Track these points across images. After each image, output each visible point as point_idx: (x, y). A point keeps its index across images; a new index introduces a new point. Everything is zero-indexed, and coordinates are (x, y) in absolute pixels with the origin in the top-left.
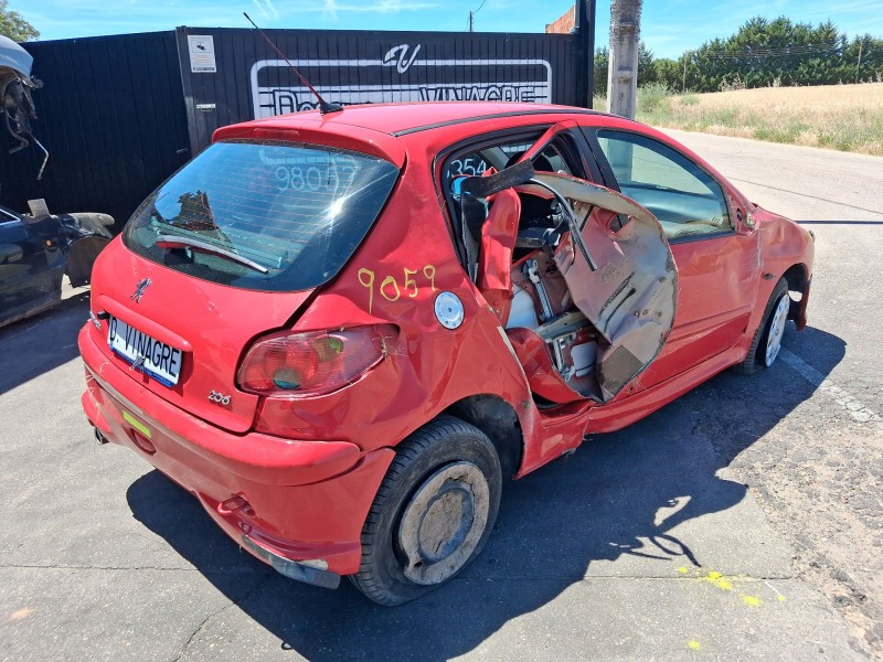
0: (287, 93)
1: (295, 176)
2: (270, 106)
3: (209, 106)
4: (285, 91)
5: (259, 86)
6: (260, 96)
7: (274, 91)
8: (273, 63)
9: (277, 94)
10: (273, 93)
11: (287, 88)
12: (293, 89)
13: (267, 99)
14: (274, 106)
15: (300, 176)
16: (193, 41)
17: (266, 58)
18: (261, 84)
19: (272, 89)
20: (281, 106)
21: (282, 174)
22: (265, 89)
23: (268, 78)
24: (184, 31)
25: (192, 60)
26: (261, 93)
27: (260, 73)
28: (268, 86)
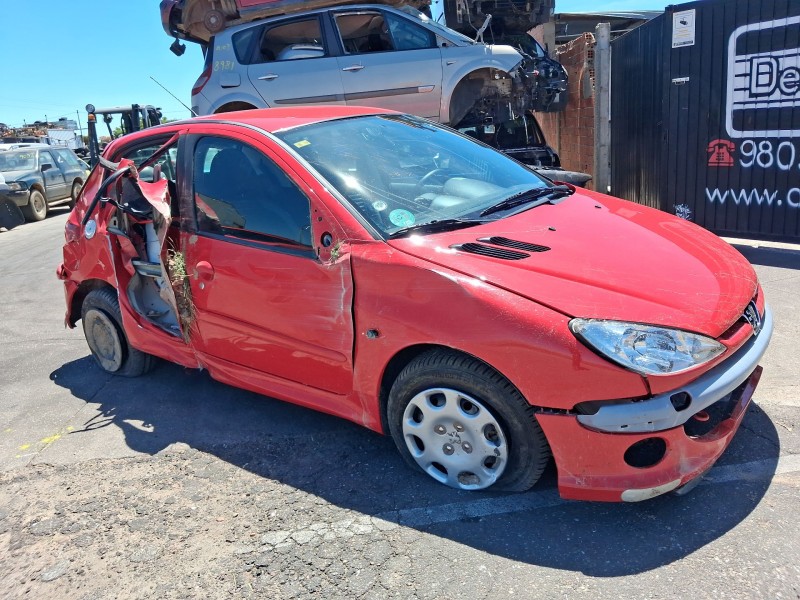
0: (768, 60)
1: (762, 151)
2: (745, 75)
3: (683, 79)
4: (765, 57)
5: (737, 54)
6: (735, 65)
7: (752, 59)
8: (754, 27)
9: (755, 61)
10: (751, 60)
11: (768, 54)
12: (775, 53)
13: (744, 68)
14: (750, 75)
15: (769, 151)
16: (677, 17)
17: (748, 22)
18: (738, 52)
19: (749, 56)
20: (758, 74)
21: (748, 148)
22: (743, 57)
23: (747, 45)
24: (671, 9)
25: (674, 36)
26: (737, 62)
27: (739, 40)
28: (746, 53)
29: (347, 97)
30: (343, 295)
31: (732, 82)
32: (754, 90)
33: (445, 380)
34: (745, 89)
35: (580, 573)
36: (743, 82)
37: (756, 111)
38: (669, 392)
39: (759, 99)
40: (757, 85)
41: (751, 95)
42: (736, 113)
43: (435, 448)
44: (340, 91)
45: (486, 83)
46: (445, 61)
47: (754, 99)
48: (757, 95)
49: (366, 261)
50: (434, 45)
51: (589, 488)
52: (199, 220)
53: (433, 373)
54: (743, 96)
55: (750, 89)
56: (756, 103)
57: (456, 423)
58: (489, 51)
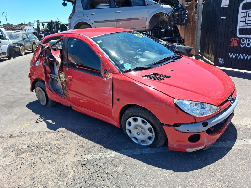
1: (248, 42)
2: (244, 17)
3: (224, 18)
6: (241, 13)
7: (247, 11)
9: (248, 12)
10: (247, 12)
13: (244, 14)
14: (246, 17)
15: (250, 42)
18: (243, 9)
19: (246, 11)
20: (249, 16)
21: (243, 41)
22: (244, 11)
23: (246, 7)
25: (222, 3)
26: (242, 12)
27: (243, 5)
28: (245, 10)
29: (116, 21)
30: (109, 88)
31: (240, 19)
32: (247, 22)
33: (138, 114)
34: (244, 22)
35: (172, 171)
36: (243, 19)
37: (246, 29)
38: (202, 121)
39: (248, 25)
40: (248, 20)
41: (246, 24)
42: (240, 29)
43: (135, 133)
44: (114, 19)
45: (161, 17)
46: (148, 10)
47: (246, 25)
48: (247, 24)
49: (116, 79)
50: (145, 5)
51: (177, 147)
52: (69, 63)
53: (135, 112)
54: (243, 24)
55: (245, 22)
56: (247, 26)
57: (141, 127)
58: (162, 7)
